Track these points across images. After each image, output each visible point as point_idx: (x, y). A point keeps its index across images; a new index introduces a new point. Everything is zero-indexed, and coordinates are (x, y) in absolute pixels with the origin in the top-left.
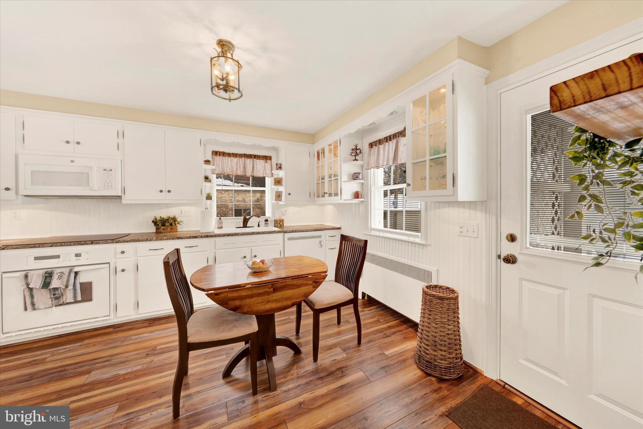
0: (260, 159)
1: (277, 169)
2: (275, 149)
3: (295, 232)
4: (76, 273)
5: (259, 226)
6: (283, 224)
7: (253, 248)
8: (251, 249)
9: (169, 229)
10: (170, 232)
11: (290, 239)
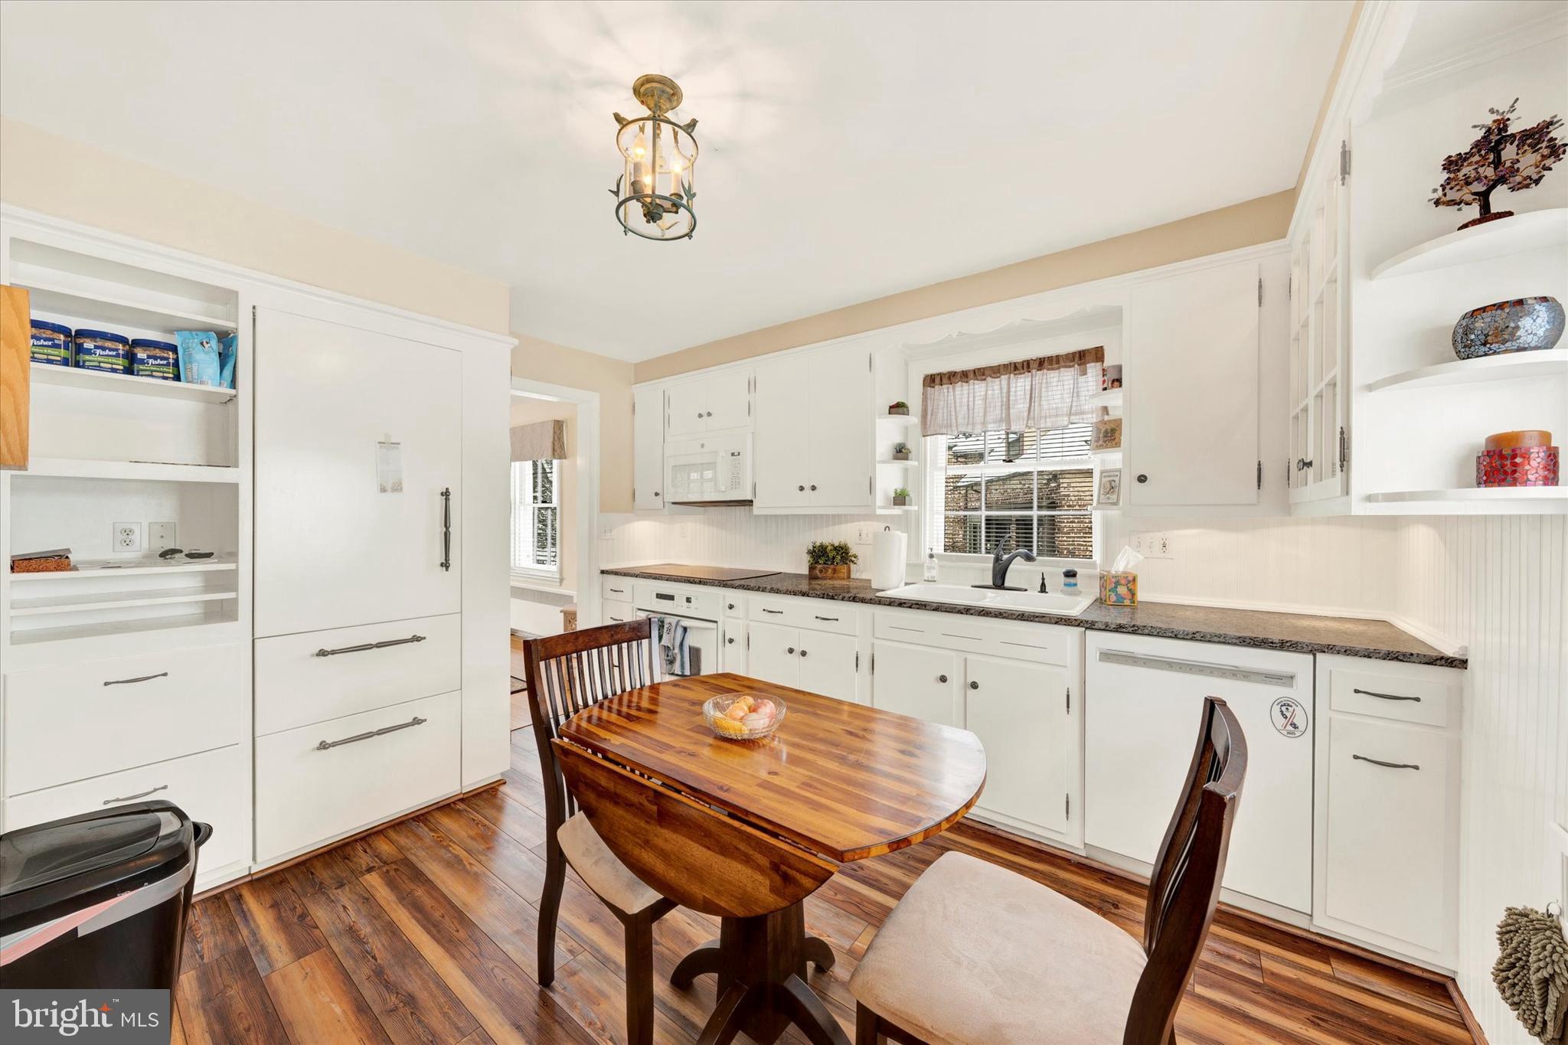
0: (1058, 368)
1: (1105, 389)
2: (1113, 317)
3: (1134, 632)
4: (685, 629)
5: (1043, 589)
6: (1133, 593)
7: (970, 657)
8: (966, 659)
9: (830, 571)
10: (831, 578)
11: (1107, 656)
